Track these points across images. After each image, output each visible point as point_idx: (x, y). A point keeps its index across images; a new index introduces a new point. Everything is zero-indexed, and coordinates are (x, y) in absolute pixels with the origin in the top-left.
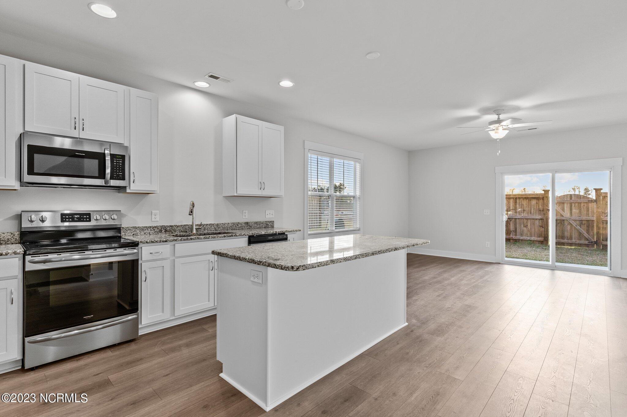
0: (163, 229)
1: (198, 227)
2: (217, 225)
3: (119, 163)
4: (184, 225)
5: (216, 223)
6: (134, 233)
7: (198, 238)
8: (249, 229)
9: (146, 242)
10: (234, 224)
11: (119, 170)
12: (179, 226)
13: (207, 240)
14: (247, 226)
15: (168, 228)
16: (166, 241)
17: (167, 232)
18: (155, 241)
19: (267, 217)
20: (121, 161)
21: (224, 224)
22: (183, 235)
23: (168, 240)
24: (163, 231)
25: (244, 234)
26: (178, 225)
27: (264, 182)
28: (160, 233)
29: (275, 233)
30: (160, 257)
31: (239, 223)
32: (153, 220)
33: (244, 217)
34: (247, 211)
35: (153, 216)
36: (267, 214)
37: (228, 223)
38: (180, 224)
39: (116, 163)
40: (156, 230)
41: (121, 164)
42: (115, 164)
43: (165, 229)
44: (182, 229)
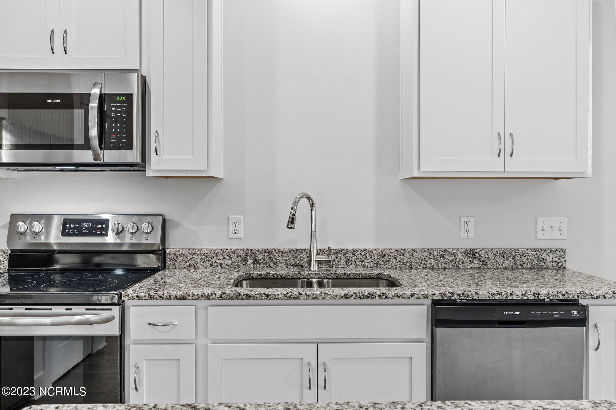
0: (248, 258)
1: (324, 257)
2: (383, 254)
3: (121, 112)
4: (297, 250)
5: (380, 247)
6: (190, 262)
7: (267, 295)
8: (479, 268)
9: (137, 297)
10: (430, 254)
11: (121, 128)
12: (286, 252)
13: (292, 301)
14: (471, 259)
15: (261, 257)
16: (183, 298)
17: (258, 265)
18: (157, 296)
19: (540, 235)
20: (124, 107)
21: (402, 253)
22: (283, 276)
23: (189, 296)
24: (250, 262)
25: (413, 295)
26: (282, 248)
27: (511, 134)
28: (244, 266)
29: (531, 297)
30: (171, 336)
31: (445, 251)
32: (232, 235)
33: (463, 236)
34: (472, 220)
35: (231, 228)
36: (540, 227)
37: (414, 250)
38: (287, 248)
39: (116, 112)
40: (234, 260)
41: (124, 115)
42: (114, 115)
43: (255, 258)
44: (291, 259)
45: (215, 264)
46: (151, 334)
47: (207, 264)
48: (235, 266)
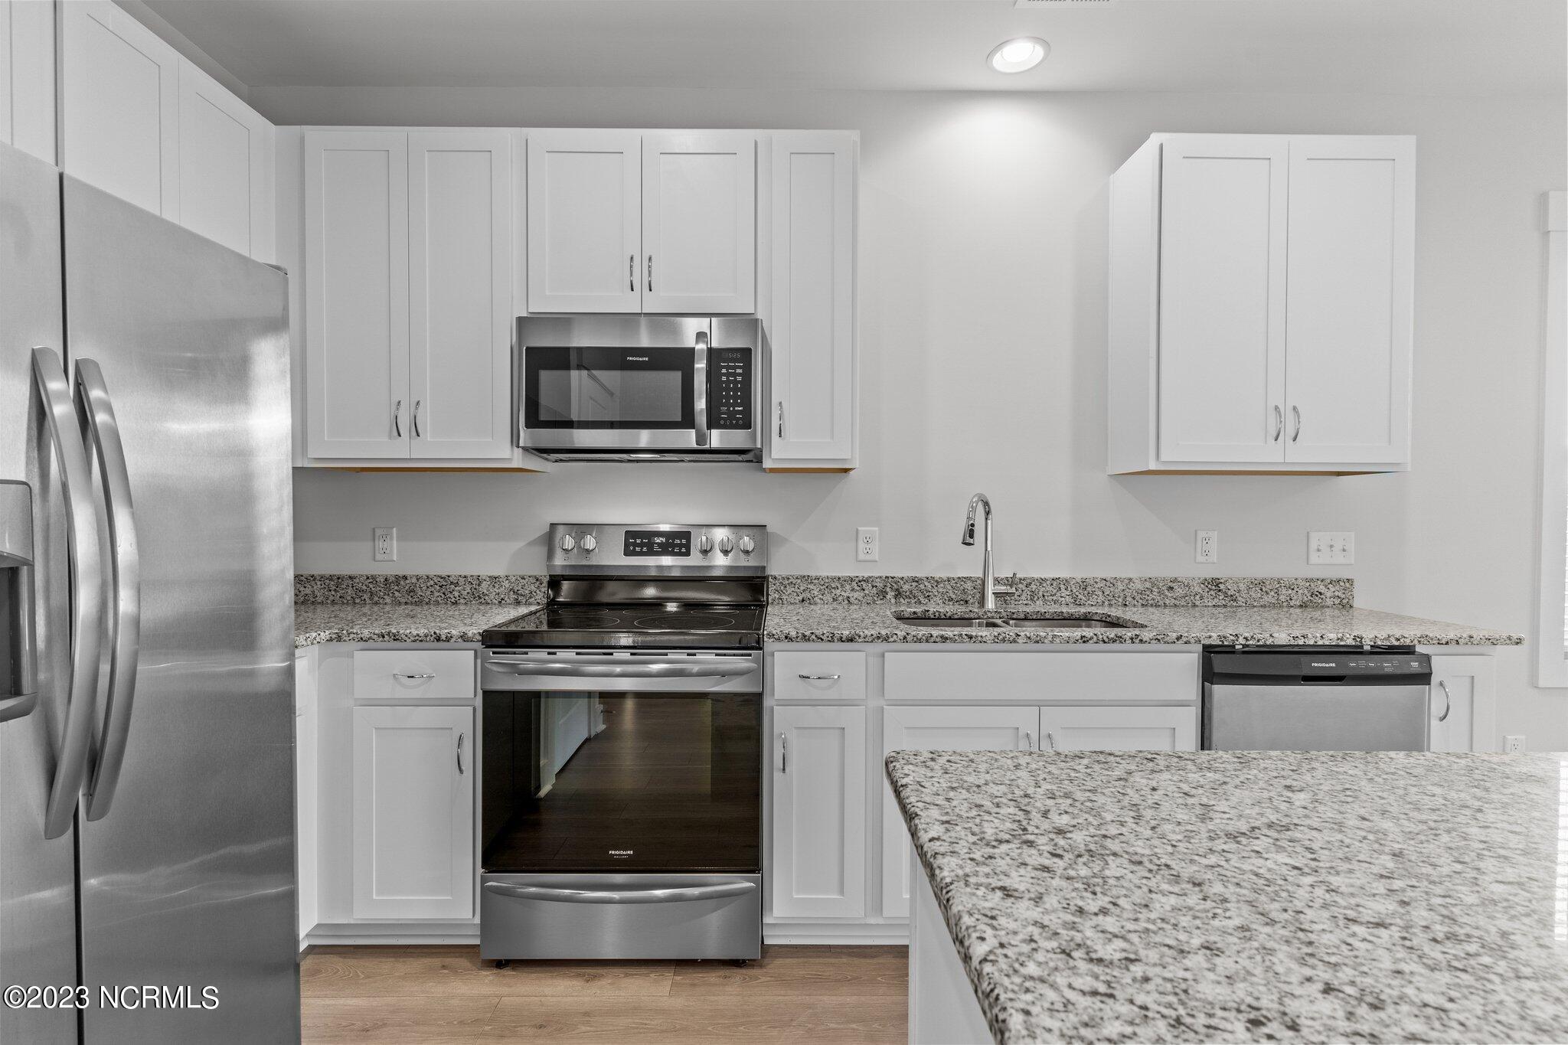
1: (1002, 589)
2: (1084, 585)
3: (735, 375)
4: (959, 578)
5: (1079, 576)
6: (804, 595)
7: (971, 637)
8: (1225, 606)
9: (786, 637)
10: (1153, 585)
11: (735, 397)
12: (943, 581)
13: (1006, 646)
14: (1212, 593)
15: (906, 587)
16: (851, 640)
17: (902, 600)
18: (813, 637)
19: (1314, 558)
20: (739, 367)
21: (1112, 583)
23: (860, 636)
24: (891, 595)
25: (1179, 638)
26: (937, 575)
27: (1295, 408)
29: (1350, 642)
30: (832, 694)
31: (1175, 580)
32: (862, 556)
33: (1200, 558)
34: (1214, 535)
35: (862, 545)
36: (1313, 545)
37: (1130, 580)
38: (944, 575)
39: (728, 375)
40: (867, 592)
41: (739, 378)
42: (724, 378)
43: (897, 590)
44: (950, 592)
45: (840, 598)
46: (802, 691)
47: (828, 598)
48: (869, 602)
